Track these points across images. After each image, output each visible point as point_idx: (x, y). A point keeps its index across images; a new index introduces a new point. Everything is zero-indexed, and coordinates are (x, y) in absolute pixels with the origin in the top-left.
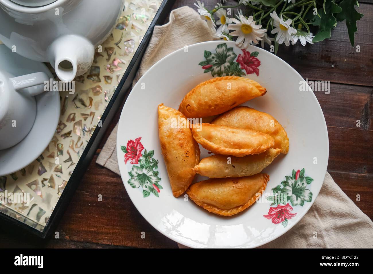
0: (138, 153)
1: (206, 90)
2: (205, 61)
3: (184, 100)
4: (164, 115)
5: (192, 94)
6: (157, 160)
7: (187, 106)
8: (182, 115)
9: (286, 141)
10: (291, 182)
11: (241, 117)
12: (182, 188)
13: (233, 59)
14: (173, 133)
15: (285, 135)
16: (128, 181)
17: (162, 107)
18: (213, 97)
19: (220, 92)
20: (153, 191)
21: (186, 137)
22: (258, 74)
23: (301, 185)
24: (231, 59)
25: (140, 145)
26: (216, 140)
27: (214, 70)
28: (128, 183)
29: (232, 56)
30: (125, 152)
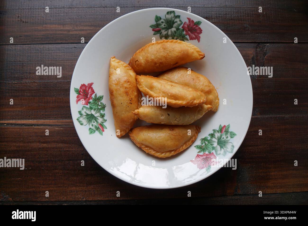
0: (89, 96)
1: (153, 49)
2: (155, 24)
3: (134, 56)
4: (115, 66)
5: (141, 52)
6: (105, 105)
7: (136, 62)
8: (130, 68)
9: (217, 101)
10: (217, 135)
11: (181, 75)
12: (124, 130)
13: (180, 25)
14: (120, 82)
15: (217, 95)
16: (77, 118)
17: (114, 59)
18: (159, 56)
19: (165, 52)
20: (98, 130)
21: (132, 86)
22: (199, 41)
23: (225, 138)
24: (178, 25)
25: (91, 89)
26: (156, 90)
27: (162, 33)
28: (77, 120)
29: (179, 22)
30: (77, 94)
